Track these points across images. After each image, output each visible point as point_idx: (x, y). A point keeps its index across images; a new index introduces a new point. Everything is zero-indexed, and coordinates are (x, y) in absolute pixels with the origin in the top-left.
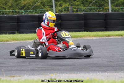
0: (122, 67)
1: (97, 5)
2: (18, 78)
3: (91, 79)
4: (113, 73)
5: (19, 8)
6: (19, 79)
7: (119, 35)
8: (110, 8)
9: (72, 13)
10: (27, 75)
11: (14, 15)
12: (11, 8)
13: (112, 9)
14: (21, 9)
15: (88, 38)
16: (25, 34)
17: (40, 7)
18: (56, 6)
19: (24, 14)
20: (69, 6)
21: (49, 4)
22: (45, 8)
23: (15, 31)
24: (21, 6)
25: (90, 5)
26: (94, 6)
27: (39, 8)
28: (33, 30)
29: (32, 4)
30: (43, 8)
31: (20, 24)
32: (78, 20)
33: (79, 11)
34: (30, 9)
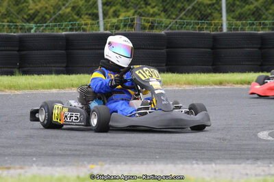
0: (249, 152)
1: (195, 16)
2: (19, 171)
4: (228, 164)
5: (23, 17)
6: (20, 175)
7: (242, 83)
8: (225, 22)
9: (140, 32)
10: (37, 165)
11: (12, 34)
12: (5, 18)
13: (230, 25)
14: (28, 21)
15: (175, 87)
16: (36, 76)
17: (71, 18)
18: (105, 15)
19: (35, 32)
20: (134, 15)
21: (90, 12)
22: (81, 19)
23: (14, 70)
24: (29, 15)
25: (181, 15)
26: (190, 17)
27: (68, 20)
28: (53, 68)
29: (52, 11)
30: (76, 20)
31: (24, 52)
32: (153, 47)
33: (157, 27)
34: (49, 22)
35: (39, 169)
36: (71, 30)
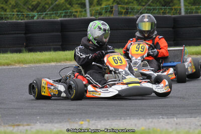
1: (160, 3)
2: (26, 127)
3: (149, 129)
5: (28, 8)
6: (27, 130)
7: (197, 54)
8: (182, 8)
9: (117, 17)
10: (40, 123)
11: (20, 21)
12: (15, 9)
13: (186, 9)
14: (32, 10)
16: (39, 53)
17: (65, 7)
18: (91, 4)
19: (38, 19)
20: (113, 4)
21: (79, 2)
22: (72, 8)
23: (22, 49)
24: (32, 6)
25: (149, 3)
27: (63, 9)
28: (52, 46)
29: (50, 2)
30: (68, 9)
31: (30, 35)
32: (127, 28)
33: (130, 12)
34: (47, 11)
35: (42, 125)
36: (65, 16)
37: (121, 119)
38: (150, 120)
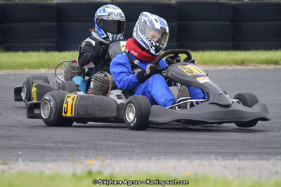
37: (150, 158)
38: (197, 162)
